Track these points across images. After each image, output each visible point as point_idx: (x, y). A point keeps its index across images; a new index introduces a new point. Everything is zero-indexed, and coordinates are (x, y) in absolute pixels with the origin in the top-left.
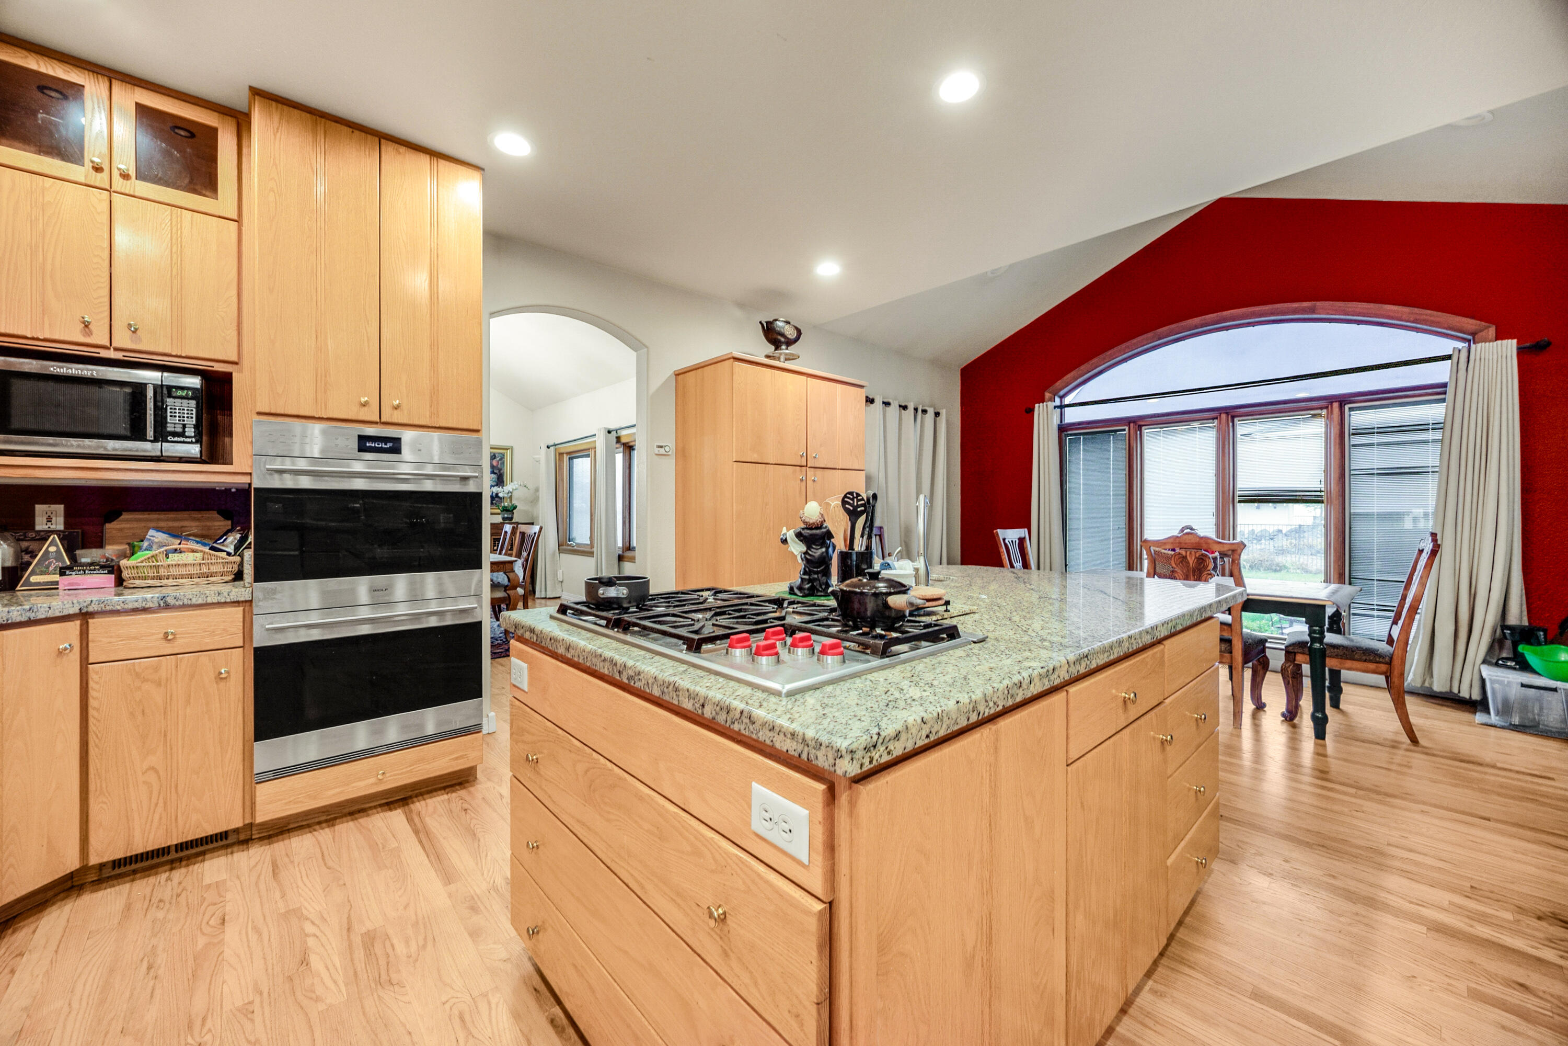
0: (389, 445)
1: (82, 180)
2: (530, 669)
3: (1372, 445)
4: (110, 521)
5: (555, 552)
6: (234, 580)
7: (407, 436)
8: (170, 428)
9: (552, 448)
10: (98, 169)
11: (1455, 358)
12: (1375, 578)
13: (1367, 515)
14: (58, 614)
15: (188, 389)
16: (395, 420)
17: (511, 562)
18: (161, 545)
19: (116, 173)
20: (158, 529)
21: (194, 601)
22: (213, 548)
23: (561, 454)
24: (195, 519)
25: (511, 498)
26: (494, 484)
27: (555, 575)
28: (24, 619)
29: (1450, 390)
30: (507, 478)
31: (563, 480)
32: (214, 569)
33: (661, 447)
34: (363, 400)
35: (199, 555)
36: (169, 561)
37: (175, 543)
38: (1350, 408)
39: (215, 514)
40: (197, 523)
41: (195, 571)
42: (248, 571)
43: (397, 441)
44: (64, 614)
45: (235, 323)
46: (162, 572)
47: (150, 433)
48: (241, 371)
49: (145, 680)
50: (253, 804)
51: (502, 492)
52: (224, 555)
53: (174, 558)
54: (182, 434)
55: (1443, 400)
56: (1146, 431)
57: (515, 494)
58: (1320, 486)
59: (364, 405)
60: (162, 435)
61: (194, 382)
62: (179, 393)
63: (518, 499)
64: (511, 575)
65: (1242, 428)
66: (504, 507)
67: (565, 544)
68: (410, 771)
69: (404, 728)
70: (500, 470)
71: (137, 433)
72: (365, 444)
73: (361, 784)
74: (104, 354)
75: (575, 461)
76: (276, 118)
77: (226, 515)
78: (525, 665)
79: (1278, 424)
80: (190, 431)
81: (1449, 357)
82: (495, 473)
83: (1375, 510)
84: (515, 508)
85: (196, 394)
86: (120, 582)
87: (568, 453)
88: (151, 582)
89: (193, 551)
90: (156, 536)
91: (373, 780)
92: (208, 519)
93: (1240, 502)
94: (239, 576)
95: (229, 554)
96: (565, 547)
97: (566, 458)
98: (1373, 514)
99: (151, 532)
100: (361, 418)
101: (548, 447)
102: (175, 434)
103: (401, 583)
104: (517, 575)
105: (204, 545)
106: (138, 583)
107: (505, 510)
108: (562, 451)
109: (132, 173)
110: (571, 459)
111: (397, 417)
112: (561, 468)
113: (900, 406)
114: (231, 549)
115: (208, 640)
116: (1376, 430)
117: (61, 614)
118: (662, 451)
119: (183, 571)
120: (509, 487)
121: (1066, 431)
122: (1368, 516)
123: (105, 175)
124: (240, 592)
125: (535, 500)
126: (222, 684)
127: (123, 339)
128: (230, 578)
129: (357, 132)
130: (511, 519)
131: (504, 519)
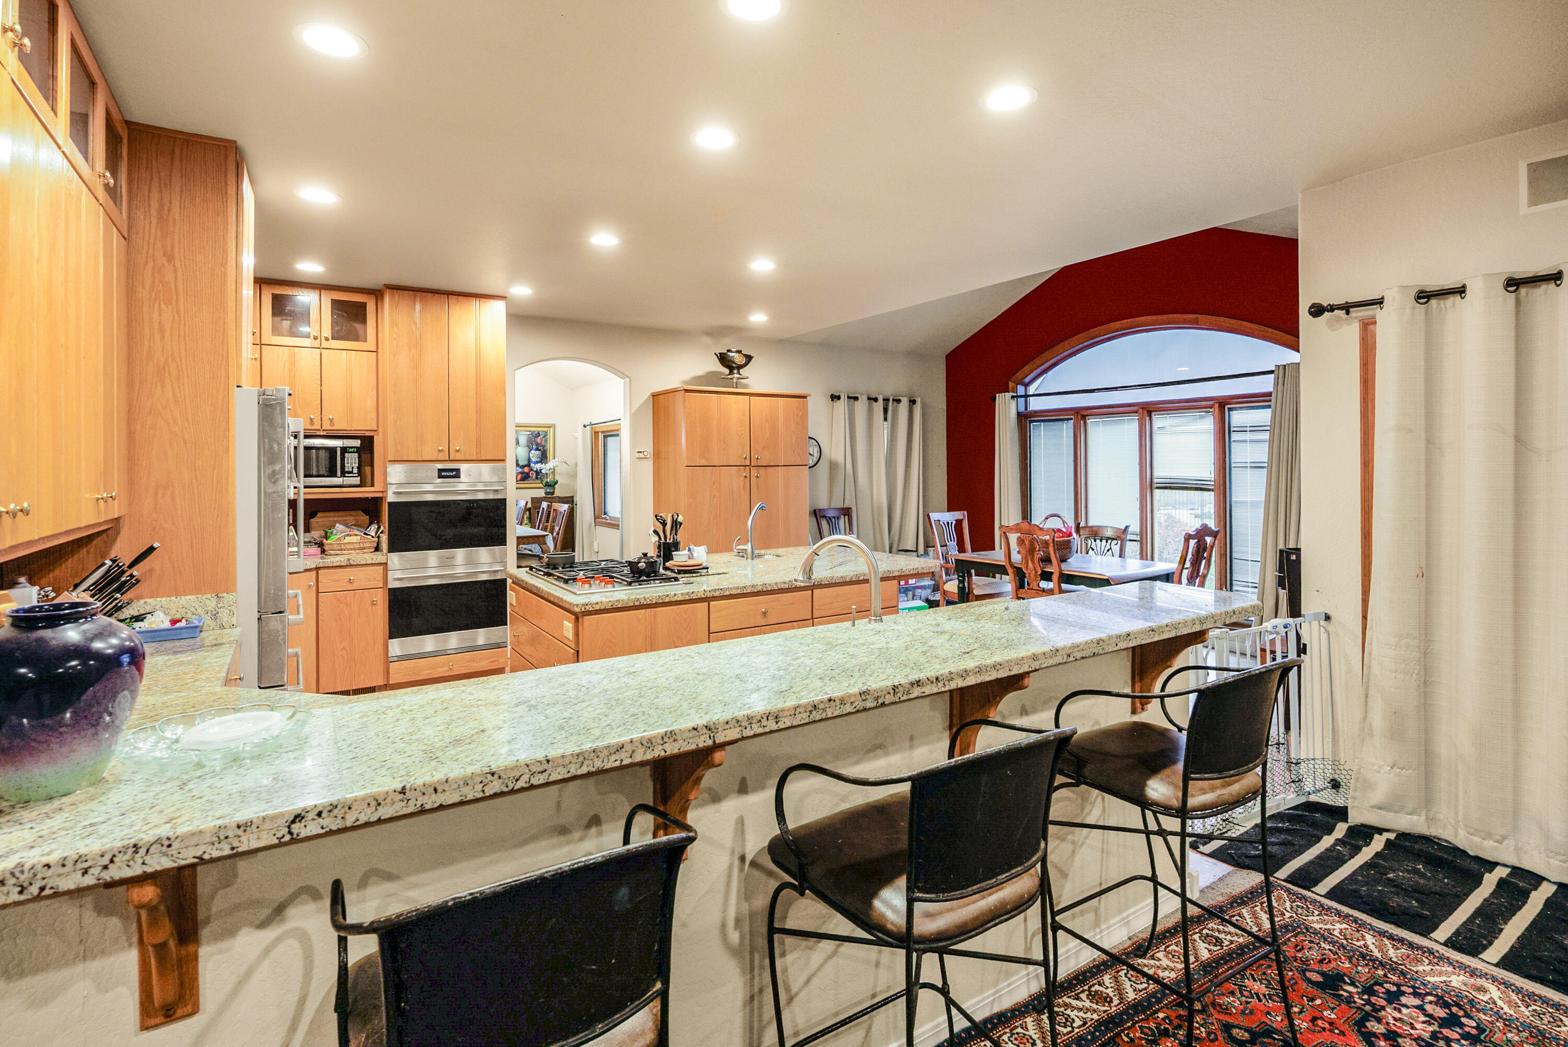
0: (454, 473)
1: (310, 346)
2: (516, 595)
3: (1245, 441)
4: (313, 518)
5: (591, 524)
6: (375, 551)
7: (464, 467)
8: (346, 470)
9: (588, 428)
10: (316, 338)
11: (1276, 372)
12: (1250, 559)
13: (1242, 502)
14: (308, 568)
15: (354, 447)
16: (457, 458)
17: (544, 536)
18: (342, 532)
19: (323, 339)
20: (340, 523)
21: (361, 563)
22: (365, 534)
23: (596, 433)
24: (352, 516)
25: (553, 473)
26: (538, 460)
27: (591, 545)
29: (1273, 398)
30: (550, 454)
31: (598, 457)
32: (366, 545)
33: (641, 452)
34: (441, 448)
35: (359, 537)
36: (345, 541)
37: (348, 531)
38: (1229, 409)
39: (360, 513)
40: (352, 518)
41: (357, 546)
42: (385, 546)
43: (458, 470)
44: (310, 568)
45: (375, 409)
46: (343, 547)
47: (339, 473)
48: (378, 435)
49: (341, 603)
50: (388, 673)
51: (545, 468)
52: (370, 537)
53: (348, 539)
54: (351, 472)
55: (1269, 407)
56: (1090, 421)
57: (557, 470)
58: (1210, 476)
59: (440, 451)
60: (343, 474)
61: (357, 443)
62: (350, 450)
63: (560, 474)
64: (544, 547)
65: (1159, 421)
66: (547, 482)
67: (600, 516)
68: (466, 666)
69: (461, 640)
70: (544, 447)
71: (332, 473)
72: (441, 473)
73: (441, 670)
74: (318, 433)
75: (609, 439)
76: (397, 297)
77: (366, 512)
78: (514, 594)
79: (1182, 419)
80: (355, 471)
81: (1272, 372)
82: (539, 450)
83: (1249, 500)
84: (556, 483)
85: (358, 450)
86: (323, 552)
87: (602, 432)
88: (337, 552)
89: (356, 535)
90: (339, 527)
91: (447, 669)
92: (357, 516)
93: (1157, 488)
94: (377, 549)
95: (373, 537)
96: (600, 520)
97: (601, 436)
98: (1246, 503)
99: (338, 525)
100: (439, 459)
101: (585, 426)
102: (349, 472)
103: (460, 554)
104: (548, 547)
105: (361, 532)
106: (332, 552)
107: (548, 485)
108: (597, 430)
109: (330, 338)
110: (606, 437)
111: (459, 457)
112: (597, 446)
113: (869, 399)
114: (373, 534)
115: (367, 584)
116: (1248, 429)
118: (641, 455)
119: (352, 546)
120: (550, 465)
121: (1029, 417)
122: (1244, 503)
123: (318, 341)
124: (379, 558)
125: (574, 476)
126: (374, 607)
127: (327, 426)
128: (373, 550)
129: (436, 295)
130: (553, 493)
131: (546, 493)
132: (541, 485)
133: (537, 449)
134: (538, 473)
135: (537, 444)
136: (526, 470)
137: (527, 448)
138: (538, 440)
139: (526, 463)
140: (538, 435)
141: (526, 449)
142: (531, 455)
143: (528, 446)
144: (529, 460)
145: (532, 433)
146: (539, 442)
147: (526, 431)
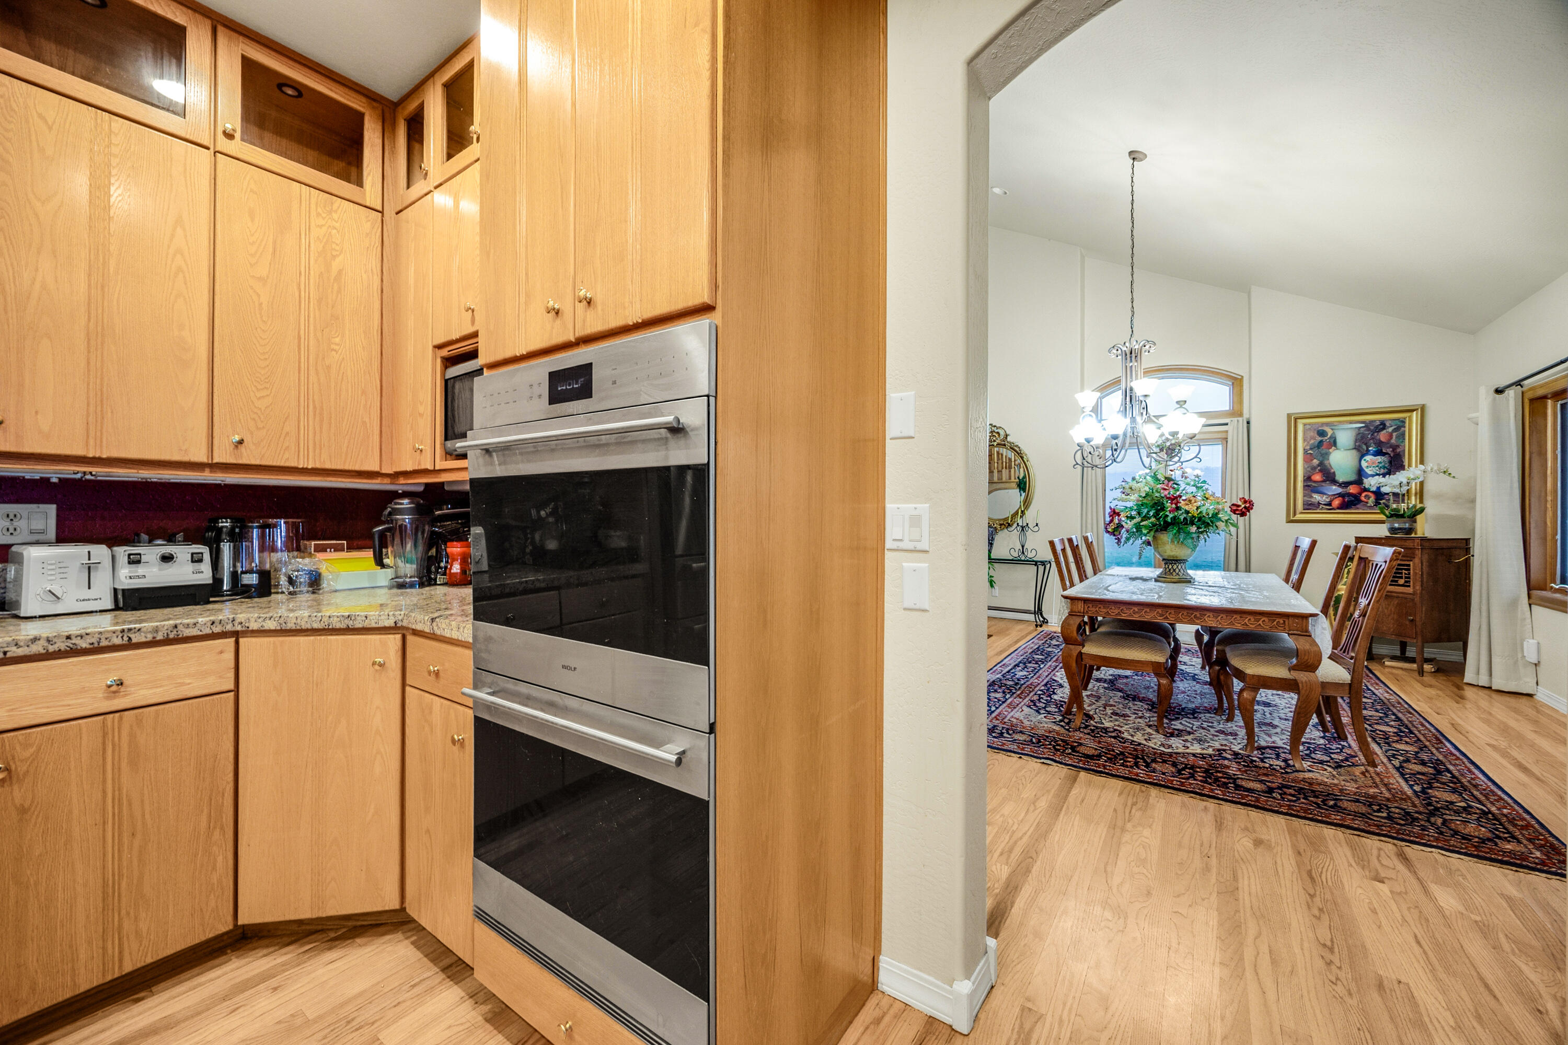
5: (1517, 600)
9: (1511, 393)
14: (374, 625)
26: (1381, 471)
27: (1516, 647)
28: (343, 626)
30: (1411, 459)
44: (379, 626)
51: (1398, 484)
59: (555, 314)
63: (1434, 492)
66: (1399, 510)
67: (1544, 588)
70: (1395, 446)
82: (1384, 454)
84: (1422, 511)
87: (1556, 397)
97: (1545, 402)
101: (1499, 390)
107: (1400, 515)
108: (1539, 392)
117: (377, 626)
120: (1410, 478)
125: (1469, 496)
130: (1410, 530)
131: (1393, 530)
132: (1382, 517)
133: (1379, 453)
134: (1379, 495)
135: (1379, 444)
136: (1352, 489)
137: (1354, 452)
138: (1383, 436)
139: (1352, 477)
140: (1383, 425)
141: (1354, 454)
142: (1364, 464)
143: (1357, 448)
144: (1360, 473)
145: (1367, 425)
146: (1383, 439)
147: (1351, 422)
